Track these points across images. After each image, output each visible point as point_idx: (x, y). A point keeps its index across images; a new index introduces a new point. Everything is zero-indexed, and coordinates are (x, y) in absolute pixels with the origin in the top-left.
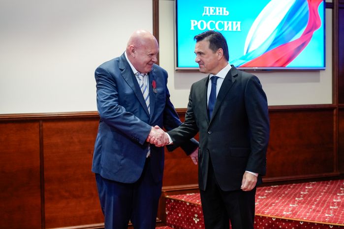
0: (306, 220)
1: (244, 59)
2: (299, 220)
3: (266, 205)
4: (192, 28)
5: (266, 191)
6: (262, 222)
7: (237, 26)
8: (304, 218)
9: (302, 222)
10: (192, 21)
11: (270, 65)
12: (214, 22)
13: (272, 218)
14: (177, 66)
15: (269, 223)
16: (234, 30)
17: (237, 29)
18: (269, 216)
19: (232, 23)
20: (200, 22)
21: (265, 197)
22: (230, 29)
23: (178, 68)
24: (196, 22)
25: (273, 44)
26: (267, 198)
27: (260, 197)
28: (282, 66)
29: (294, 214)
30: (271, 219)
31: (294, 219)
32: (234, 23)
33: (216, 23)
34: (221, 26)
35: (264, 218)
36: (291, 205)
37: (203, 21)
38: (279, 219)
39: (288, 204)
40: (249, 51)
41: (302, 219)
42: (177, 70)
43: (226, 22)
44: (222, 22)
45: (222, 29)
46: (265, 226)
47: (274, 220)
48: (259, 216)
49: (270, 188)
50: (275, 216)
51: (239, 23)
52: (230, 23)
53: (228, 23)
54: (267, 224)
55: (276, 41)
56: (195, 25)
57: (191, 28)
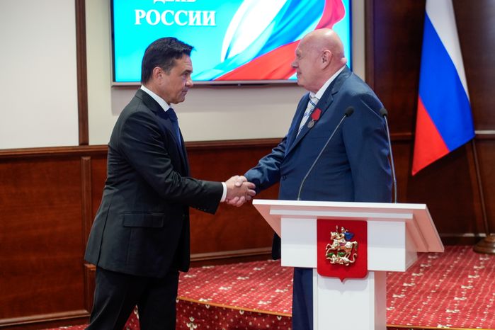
0: (286, 313)
1: (221, 69)
2: (276, 313)
3: (240, 291)
4: (138, 22)
5: (255, 269)
6: (226, 317)
7: (209, 18)
8: (285, 311)
9: (279, 316)
10: (137, 12)
11: (263, 77)
12: (172, 12)
13: (239, 311)
14: (114, 80)
15: (234, 318)
16: (205, 23)
17: (209, 22)
18: (236, 307)
19: (202, 14)
20: (149, 13)
21: (247, 278)
22: (198, 23)
23: (115, 84)
24: (143, 12)
25: (267, 45)
26: (251, 279)
27: (239, 278)
28: (282, 79)
29: (273, 305)
30: (237, 311)
31: (270, 312)
32: (205, 13)
33: (175, 14)
34: (184, 18)
35: (228, 310)
36: (278, 291)
37: (155, 11)
38: (249, 312)
39: (275, 289)
40: (230, 56)
41: (282, 311)
42: (113, 86)
43: (191, 13)
44: (186, 13)
45: (185, 23)
46: (229, 322)
47: (241, 313)
48: (222, 308)
49: (263, 264)
50: (245, 307)
51: (212, 13)
52: (198, 13)
53: (195, 14)
54: (232, 320)
55: (271, 41)
56: (143, 16)
57: (135, 22)
